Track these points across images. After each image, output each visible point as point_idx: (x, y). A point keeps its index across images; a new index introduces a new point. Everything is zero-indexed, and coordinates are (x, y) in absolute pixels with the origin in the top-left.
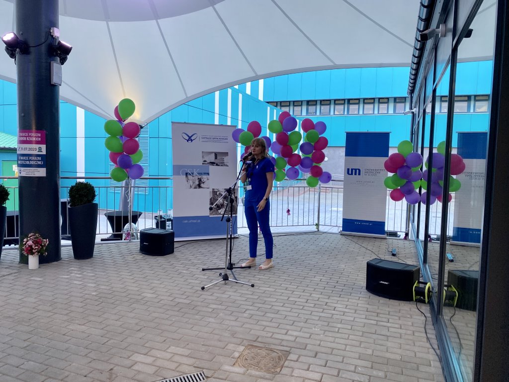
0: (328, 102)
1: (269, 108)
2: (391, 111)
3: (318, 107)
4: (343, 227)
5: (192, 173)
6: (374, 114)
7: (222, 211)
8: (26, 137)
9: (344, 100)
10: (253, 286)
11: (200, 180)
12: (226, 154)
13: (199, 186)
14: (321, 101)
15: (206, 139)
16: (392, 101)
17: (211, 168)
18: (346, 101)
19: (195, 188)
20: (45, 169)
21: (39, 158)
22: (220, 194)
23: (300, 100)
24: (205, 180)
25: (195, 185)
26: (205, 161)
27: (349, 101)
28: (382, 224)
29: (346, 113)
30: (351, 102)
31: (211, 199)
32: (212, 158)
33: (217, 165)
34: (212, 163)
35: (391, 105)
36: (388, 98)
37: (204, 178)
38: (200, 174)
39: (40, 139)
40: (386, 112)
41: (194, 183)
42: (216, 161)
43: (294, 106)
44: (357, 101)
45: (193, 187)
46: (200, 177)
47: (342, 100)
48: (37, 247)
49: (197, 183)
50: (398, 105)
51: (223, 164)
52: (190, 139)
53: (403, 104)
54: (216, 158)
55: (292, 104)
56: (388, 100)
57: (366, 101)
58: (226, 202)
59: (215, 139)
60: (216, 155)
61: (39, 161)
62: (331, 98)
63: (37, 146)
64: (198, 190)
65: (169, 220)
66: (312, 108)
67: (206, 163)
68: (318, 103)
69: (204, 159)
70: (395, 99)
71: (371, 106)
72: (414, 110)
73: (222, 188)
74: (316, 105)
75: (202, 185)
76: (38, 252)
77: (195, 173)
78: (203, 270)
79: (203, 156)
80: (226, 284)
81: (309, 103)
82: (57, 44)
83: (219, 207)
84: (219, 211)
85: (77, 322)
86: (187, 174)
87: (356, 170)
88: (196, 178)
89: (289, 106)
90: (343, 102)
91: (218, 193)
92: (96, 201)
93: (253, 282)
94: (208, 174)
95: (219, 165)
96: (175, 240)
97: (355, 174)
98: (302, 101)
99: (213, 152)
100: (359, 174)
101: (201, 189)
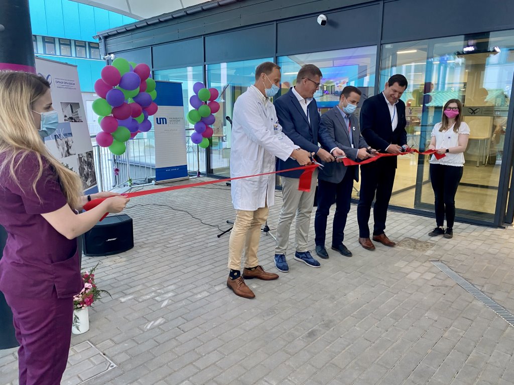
5: (60, 135)
11: (67, 143)
12: (78, 105)
13: (68, 153)
15: (60, 83)
17: (72, 124)
19: (66, 156)
22: (84, 160)
24: (70, 143)
25: (65, 152)
28: (185, 168)
31: (79, 169)
32: (69, 112)
33: (75, 121)
38: (65, 135)
41: (63, 149)
42: (73, 116)
45: (64, 156)
46: (66, 139)
49: (66, 148)
51: (78, 119)
54: (72, 111)
58: (90, 170)
59: (66, 84)
60: (71, 106)
67: (66, 118)
73: (83, 151)
75: (70, 151)
77: (62, 134)
79: (62, 109)
83: (86, 177)
86: (55, 136)
87: (163, 119)
88: (64, 141)
94: (71, 134)
95: (76, 122)
97: (163, 123)
99: (68, 103)
100: (166, 123)
101: (71, 156)
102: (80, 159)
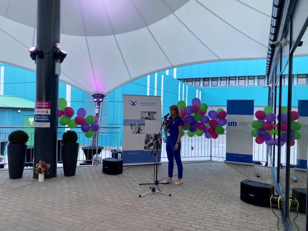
0: (217, 79)
1: (180, 83)
2: (256, 84)
3: (210, 82)
4: (226, 158)
5: (135, 124)
6: (245, 86)
7: (152, 147)
8: (40, 105)
9: (227, 77)
10: (170, 195)
11: (139, 128)
12: (155, 113)
13: (139, 132)
14: (212, 78)
15: (143, 104)
16: (256, 78)
17: (146, 121)
18: (228, 78)
19: (136, 133)
20: (50, 123)
21: (47, 117)
22: (151, 137)
23: (199, 77)
24: (142, 128)
25: (136, 131)
26: (142, 117)
27: (230, 78)
28: (251, 157)
29: (228, 85)
30: (231, 78)
31: (145, 140)
32: (146, 115)
33: (150, 119)
34: (147, 118)
35: (256, 81)
36: (254, 76)
37: (142, 127)
38: (139, 125)
39: (47, 106)
40: (253, 85)
41: (135, 130)
42: (149, 117)
43: (195, 81)
44: (235, 78)
45: (135, 132)
46: (139, 127)
47: (225, 77)
48: (43, 169)
49: (137, 130)
50: (261, 80)
51: (153, 119)
52: (133, 104)
53: (264, 80)
54: (149, 115)
55: (194, 80)
56: (254, 78)
57: (240, 78)
59: (148, 104)
60: (149, 113)
61: (46, 118)
62: (218, 76)
63: (46, 110)
64: (138, 134)
65: (120, 152)
66: (206, 83)
68: (210, 79)
69: (142, 116)
70: (259, 77)
71: (244, 81)
72: (270, 85)
73: (152, 133)
74: (209, 80)
75: (140, 131)
76: (44, 172)
77: (137, 124)
78: (140, 184)
79: (141, 114)
80: (154, 194)
81: (204, 79)
82: (59, 52)
83: (150, 145)
84: (150, 147)
85: (66, 215)
86: (131, 125)
87: (234, 123)
88: (137, 127)
89: (192, 81)
90: (226, 79)
91: (150, 137)
92: (78, 142)
93: (170, 193)
94: (144, 125)
95: (151, 120)
96: (123, 165)
97: (233, 125)
98: (200, 78)
99: (147, 112)
100: (236, 125)
101: (140, 134)
102: (148, 136)
